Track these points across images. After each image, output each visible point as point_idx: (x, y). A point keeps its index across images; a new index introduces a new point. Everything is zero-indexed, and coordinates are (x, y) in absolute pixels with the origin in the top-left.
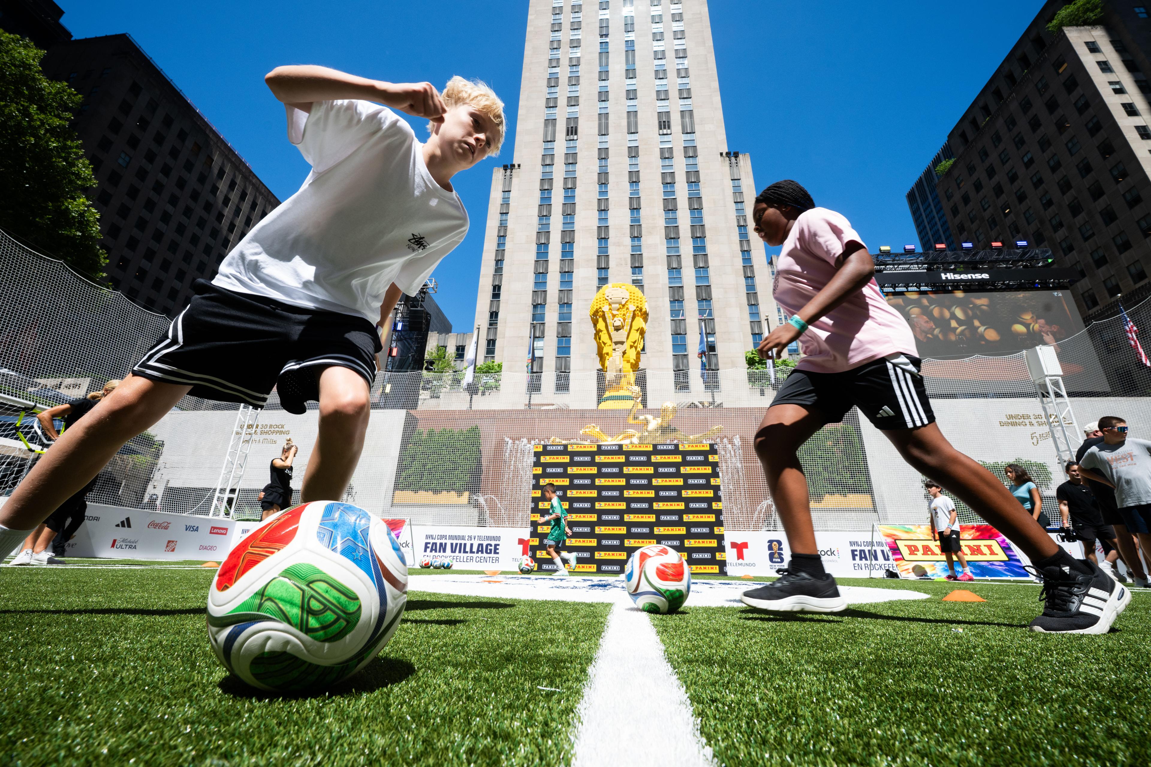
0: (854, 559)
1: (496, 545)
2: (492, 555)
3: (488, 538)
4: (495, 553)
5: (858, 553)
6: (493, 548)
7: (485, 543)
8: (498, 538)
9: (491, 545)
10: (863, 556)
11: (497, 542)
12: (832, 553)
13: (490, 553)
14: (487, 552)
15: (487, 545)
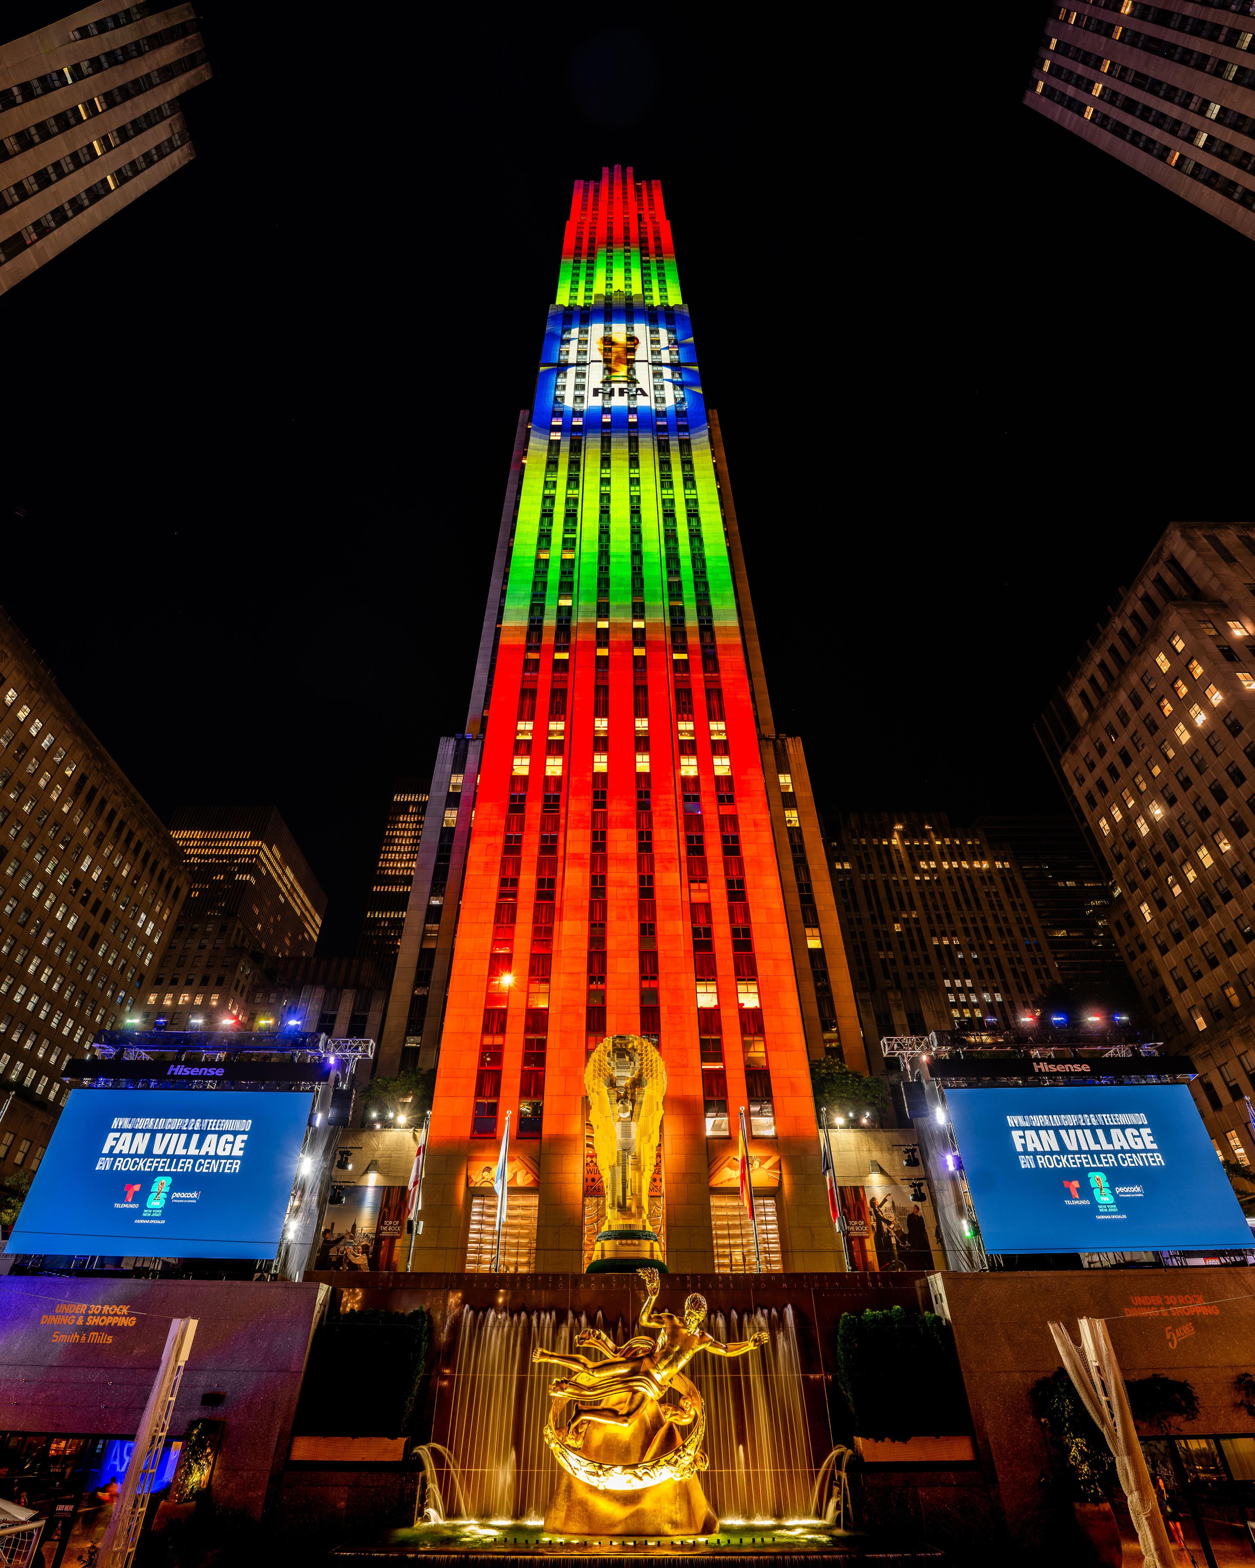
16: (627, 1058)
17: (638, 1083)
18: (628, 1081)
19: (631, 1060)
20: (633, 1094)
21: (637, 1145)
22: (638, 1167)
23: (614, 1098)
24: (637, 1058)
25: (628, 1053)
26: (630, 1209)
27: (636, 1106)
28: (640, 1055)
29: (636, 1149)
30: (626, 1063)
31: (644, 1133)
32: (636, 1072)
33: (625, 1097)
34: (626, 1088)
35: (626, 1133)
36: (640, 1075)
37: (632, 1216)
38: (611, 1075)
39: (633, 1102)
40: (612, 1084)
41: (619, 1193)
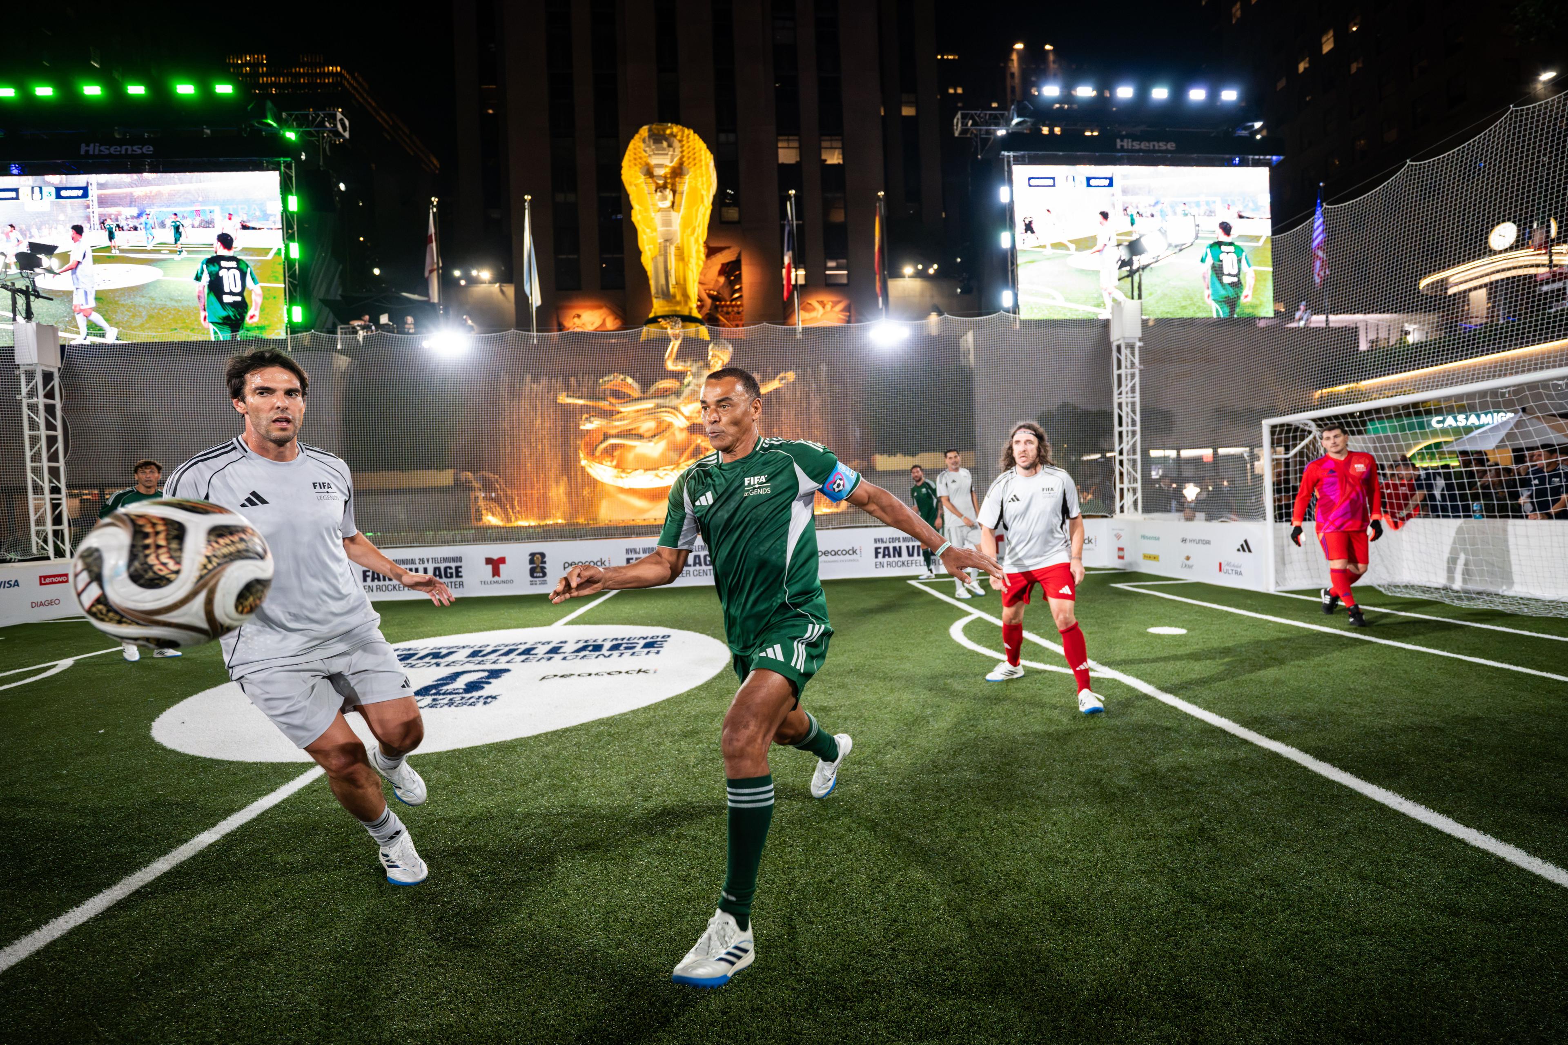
0: (877, 557)
1: (457, 568)
2: (454, 579)
3: (445, 560)
4: (457, 576)
5: (881, 551)
6: (453, 571)
7: (442, 566)
8: (460, 559)
9: (451, 568)
10: (886, 553)
11: (458, 564)
12: (854, 552)
13: (451, 576)
14: (446, 576)
15: (446, 569)
16: (665, 144)
17: (678, 172)
18: (668, 170)
19: (670, 146)
20: (673, 185)
21: (679, 235)
22: (681, 256)
23: (653, 187)
24: (676, 144)
25: (666, 140)
26: (674, 296)
27: (677, 196)
28: (680, 141)
29: (678, 241)
30: (664, 149)
31: (687, 223)
32: (676, 160)
33: (664, 187)
34: (665, 177)
35: (667, 223)
36: (681, 164)
37: (678, 303)
38: (647, 164)
39: (674, 192)
40: (649, 173)
41: (662, 281)
